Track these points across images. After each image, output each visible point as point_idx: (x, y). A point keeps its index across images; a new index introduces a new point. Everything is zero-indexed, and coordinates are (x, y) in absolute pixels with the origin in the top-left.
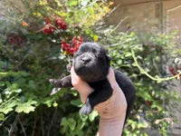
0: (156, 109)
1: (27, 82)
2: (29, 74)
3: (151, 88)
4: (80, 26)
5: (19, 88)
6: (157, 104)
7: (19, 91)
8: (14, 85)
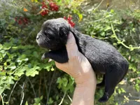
0: (132, 70)
1: (32, 53)
2: (33, 47)
3: (128, 54)
4: (69, 7)
5: (27, 57)
6: (133, 66)
7: (27, 59)
8: (23, 56)
